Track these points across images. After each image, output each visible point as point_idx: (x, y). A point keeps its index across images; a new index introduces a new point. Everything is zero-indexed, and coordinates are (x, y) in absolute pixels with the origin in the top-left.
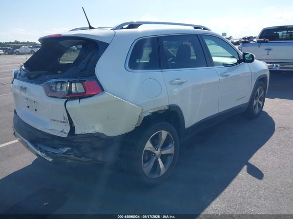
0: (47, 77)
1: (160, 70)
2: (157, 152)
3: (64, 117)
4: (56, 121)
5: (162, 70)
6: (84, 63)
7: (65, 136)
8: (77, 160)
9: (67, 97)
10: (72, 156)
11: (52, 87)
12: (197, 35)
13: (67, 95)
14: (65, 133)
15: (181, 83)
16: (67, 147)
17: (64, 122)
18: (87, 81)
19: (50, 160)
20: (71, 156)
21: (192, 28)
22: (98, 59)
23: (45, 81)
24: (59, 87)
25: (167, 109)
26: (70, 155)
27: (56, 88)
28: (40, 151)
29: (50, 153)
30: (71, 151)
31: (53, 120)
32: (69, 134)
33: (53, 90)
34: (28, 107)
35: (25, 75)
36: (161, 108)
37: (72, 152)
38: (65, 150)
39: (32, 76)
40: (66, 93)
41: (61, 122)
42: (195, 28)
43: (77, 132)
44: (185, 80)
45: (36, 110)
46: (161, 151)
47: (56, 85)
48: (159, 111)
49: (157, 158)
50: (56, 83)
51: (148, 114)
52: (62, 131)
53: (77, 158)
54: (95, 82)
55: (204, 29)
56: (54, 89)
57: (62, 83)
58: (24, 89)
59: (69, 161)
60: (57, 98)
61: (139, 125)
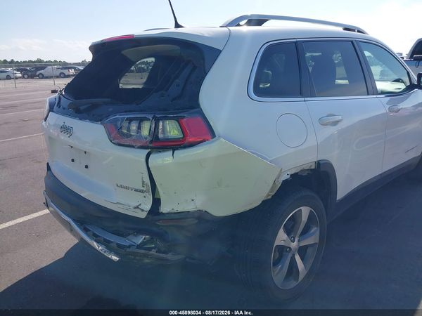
0: (111, 110)
1: (303, 99)
2: (294, 245)
3: (143, 182)
4: (127, 188)
5: (306, 99)
6: (178, 86)
7: (143, 215)
8: (162, 259)
9: (150, 145)
10: (153, 252)
11: (121, 128)
12: (352, 42)
13: (151, 142)
14: (143, 210)
15: (336, 123)
16: (143, 234)
17: (142, 191)
18: (188, 118)
19: (115, 258)
20: (151, 252)
21: (340, 29)
22: (203, 78)
23: (107, 117)
24: (134, 127)
25: (313, 167)
26: (150, 249)
27: (129, 129)
28: (96, 241)
29: (114, 245)
30: (151, 241)
31: (121, 186)
32: (150, 212)
33: (122, 133)
34: (73, 160)
35: (70, 106)
36: (304, 166)
37: (152, 243)
38: (140, 239)
39: (82, 108)
40: (149, 139)
41: (136, 190)
42: (345, 29)
43: (165, 208)
44: (340, 118)
45: (87, 167)
46: (299, 241)
47: (129, 123)
48: (302, 171)
49: (294, 255)
50: (130, 120)
51: (285, 177)
52: (137, 207)
53: (161, 255)
54: (200, 118)
55: (358, 31)
56: (125, 131)
57: (141, 120)
58: (66, 130)
59: (147, 261)
60: (133, 147)
61: (270, 197)
